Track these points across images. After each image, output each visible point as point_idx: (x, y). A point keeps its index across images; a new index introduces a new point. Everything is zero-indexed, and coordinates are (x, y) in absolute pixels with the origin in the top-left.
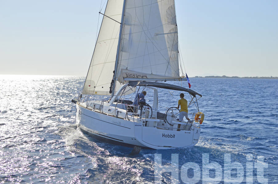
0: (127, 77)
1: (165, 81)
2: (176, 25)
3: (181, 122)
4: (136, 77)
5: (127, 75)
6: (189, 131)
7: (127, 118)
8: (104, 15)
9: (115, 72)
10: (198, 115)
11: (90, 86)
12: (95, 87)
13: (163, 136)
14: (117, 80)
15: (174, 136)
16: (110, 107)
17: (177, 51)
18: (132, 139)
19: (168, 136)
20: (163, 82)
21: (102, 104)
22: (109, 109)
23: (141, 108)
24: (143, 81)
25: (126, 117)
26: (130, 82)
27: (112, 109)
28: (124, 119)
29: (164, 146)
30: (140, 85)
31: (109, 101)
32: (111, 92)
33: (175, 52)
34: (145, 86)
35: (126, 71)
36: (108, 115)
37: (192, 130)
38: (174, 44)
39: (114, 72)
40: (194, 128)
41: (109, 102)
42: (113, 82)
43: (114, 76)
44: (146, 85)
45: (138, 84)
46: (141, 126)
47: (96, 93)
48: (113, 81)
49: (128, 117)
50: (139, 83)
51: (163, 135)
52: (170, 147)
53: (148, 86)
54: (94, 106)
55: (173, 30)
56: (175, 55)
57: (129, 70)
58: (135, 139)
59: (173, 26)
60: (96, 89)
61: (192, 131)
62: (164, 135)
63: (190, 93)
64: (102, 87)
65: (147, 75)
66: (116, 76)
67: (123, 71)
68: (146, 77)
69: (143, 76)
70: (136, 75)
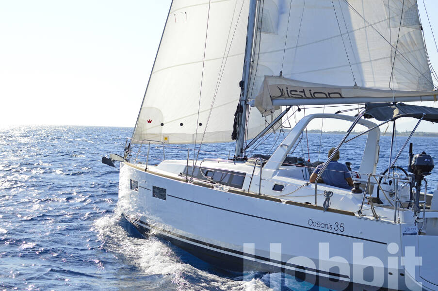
0: (281, 96)
4: (308, 95)
5: (281, 91)
11: (150, 122)
12: (162, 125)
14: (252, 106)
16: (276, 177)
17: (418, 26)
22: (275, 185)
27: (288, 183)
28: (357, 214)
32: (235, 136)
33: (411, 30)
35: (279, 82)
36: (288, 202)
38: (406, 9)
39: (242, 84)
43: (242, 95)
47: (166, 138)
48: (240, 107)
56: (413, 37)
57: (286, 79)
60: (165, 130)
64: (182, 124)
65: (342, 90)
66: (249, 95)
67: (271, 82)
68: (338, 96)
69: (329, 94)
70: (310, 91)
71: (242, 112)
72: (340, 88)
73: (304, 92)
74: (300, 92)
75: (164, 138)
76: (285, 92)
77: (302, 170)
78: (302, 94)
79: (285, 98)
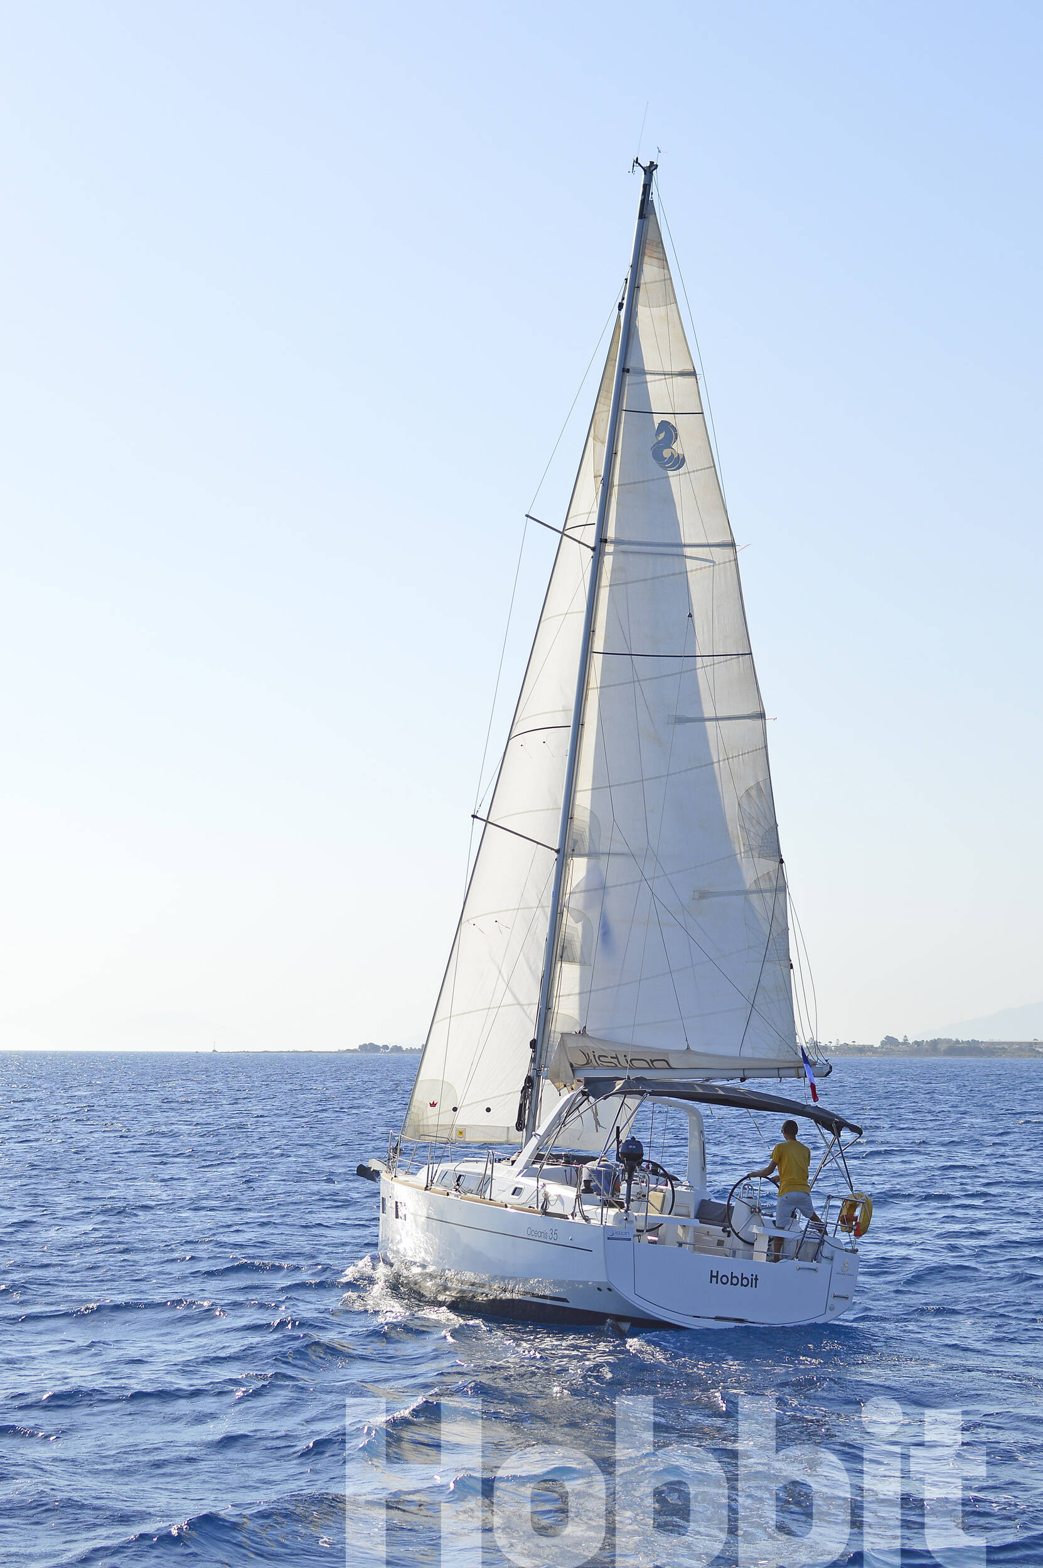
0: (586, 1064)
1: (743, 1080)
2: (782, 861)
3: (783, 1228)
4: (624, 1064)
5: (586, 1056)
6: (814, 1264)
7: (579, 1214)
8: (487, 821)
9: (538, 1047)
10: (853, 1206)
11: (433, 1105)
12: (455, 1109)
13: (714, 1279)
14: (546, 1078)
15: (756, 1279)
16: (519, 1180)
17: (787, 963)
18: (599, 1289)
19: (732, 1280)
20: (735, 1083)
21: (489, 1172)
22: (516, 1189)
23: (627, 1176)
24: (637, 1079)
25: (577, 1210)
26: (588, 1082)
27: (526, 1185)
28: (570, 1217)
29: (717, 1318)
30: (624, 1092)
31: (513, 1158)
32: (520, 1126)
34: (641, 1093)
35: (582, 1042)
36: (512, 1208)
37: (823, 1260)
39: (533, 1044)
40: (833, 1252)
41: (513, 1162)
42: (530, 1084)
43: (533, 1060)
44: (645, 1092)
45: (616, 1088)
46: (630, 1240)
47: (461, 1133)
48: (529, 1080)
49: (582, 1212)
50: (619, 1085)
51: (712, 1276)
52: (741, 1321)
53: (651, 1094)
54: (458, 1180)
55: (770, 878)
56: (780, 979)
57: (591, 1038)
58: (610, 1290)
59: (771, 865)
60: (462, 1119)
61: (823, 1266)
62: (717, 1277)
63: (816, 1122)
64: (488, 1110)
65: (670, 1055)
66: (543, 1061)
67: (571, 1043)
68: (665, 1065)
69: (652, 1061)
70: (625, 1056)
71: (532, 1087)
72: (667, 1052)
73: (616, 1058)
74: (611, 1058)
75: (458, 1133)
76: (592, 1057)
77: (565, 1171)
78: (615, 1061)
79: (594, 1068)
